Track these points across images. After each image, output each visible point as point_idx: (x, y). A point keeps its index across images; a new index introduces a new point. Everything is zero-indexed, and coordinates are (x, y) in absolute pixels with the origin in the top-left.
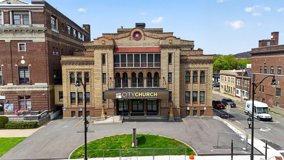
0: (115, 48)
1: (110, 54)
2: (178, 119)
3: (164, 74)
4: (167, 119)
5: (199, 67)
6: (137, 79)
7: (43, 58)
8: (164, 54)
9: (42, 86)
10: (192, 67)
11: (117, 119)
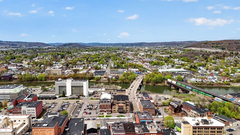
0: (119, 105)
1: (118, 106)
2: (125, 113)
3: (124, 108)
4: (124, 113)
5: (128, 107)
6: (121, 109)
7: (111, 106)
8: (124, 106)
9: (110, 109)
10: (127, 107)
11: (119, 113)
